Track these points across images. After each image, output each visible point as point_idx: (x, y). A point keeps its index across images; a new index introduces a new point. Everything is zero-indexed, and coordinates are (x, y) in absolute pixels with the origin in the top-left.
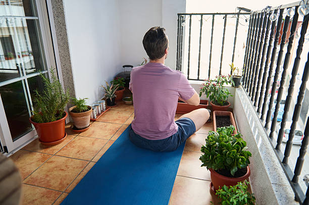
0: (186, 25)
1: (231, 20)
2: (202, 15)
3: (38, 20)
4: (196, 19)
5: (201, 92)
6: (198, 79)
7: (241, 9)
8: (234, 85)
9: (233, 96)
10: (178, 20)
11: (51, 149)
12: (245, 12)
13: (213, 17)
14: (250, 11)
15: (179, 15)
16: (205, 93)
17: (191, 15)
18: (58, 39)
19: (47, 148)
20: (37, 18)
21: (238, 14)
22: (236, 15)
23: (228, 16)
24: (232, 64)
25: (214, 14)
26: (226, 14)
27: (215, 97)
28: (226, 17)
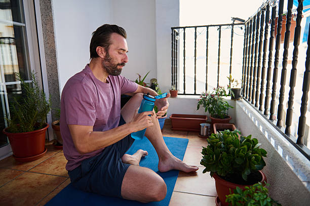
0: (180, 38)
1: (226, 31)
2: (196, 27)
3: (25, 27)
4: (190, 33)
5: (199, 105)
6: (195, 94)
7: (234, 19)
8: (234, 96)
9: (234, 108)
10: (172, 34)
11: (25, 165)
12: (240, 22)
13: (207, 29)
14: (244, 21)
15: (172, 29)
16: (203, 105)
17: (184, 28)
18: (46, 48)
19: (20, 164)
20: (24, 25)
21: (233, 25)
22: (231, 26)
23: (222, 27)
24: (230, 76)
25: (208, 27)
26: (220, 26)
27: (214, 109)
28: (220, 28)
